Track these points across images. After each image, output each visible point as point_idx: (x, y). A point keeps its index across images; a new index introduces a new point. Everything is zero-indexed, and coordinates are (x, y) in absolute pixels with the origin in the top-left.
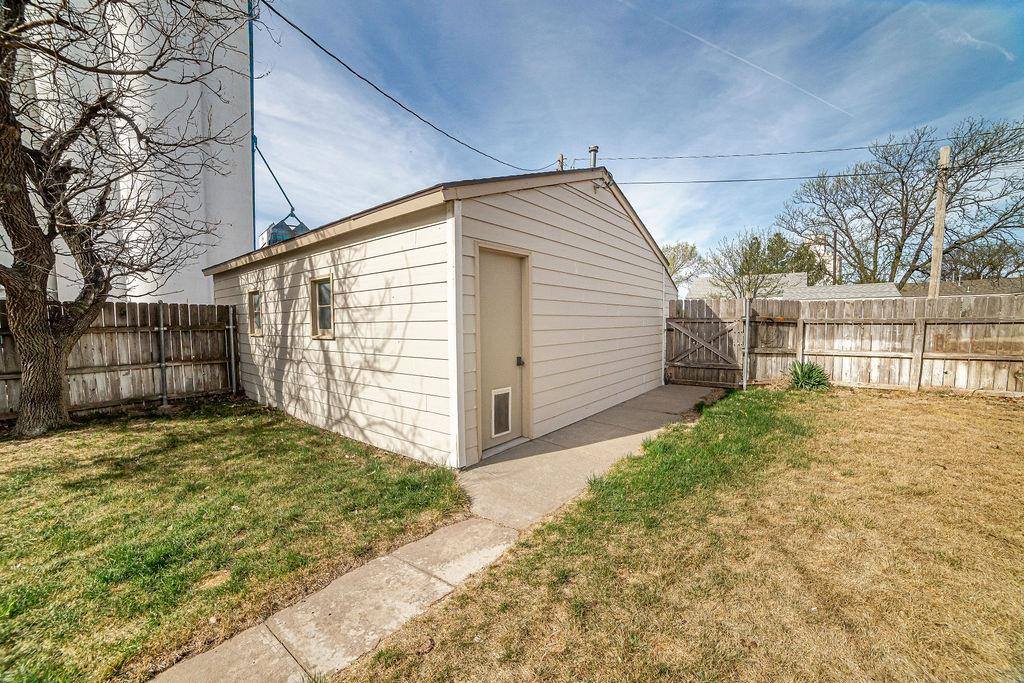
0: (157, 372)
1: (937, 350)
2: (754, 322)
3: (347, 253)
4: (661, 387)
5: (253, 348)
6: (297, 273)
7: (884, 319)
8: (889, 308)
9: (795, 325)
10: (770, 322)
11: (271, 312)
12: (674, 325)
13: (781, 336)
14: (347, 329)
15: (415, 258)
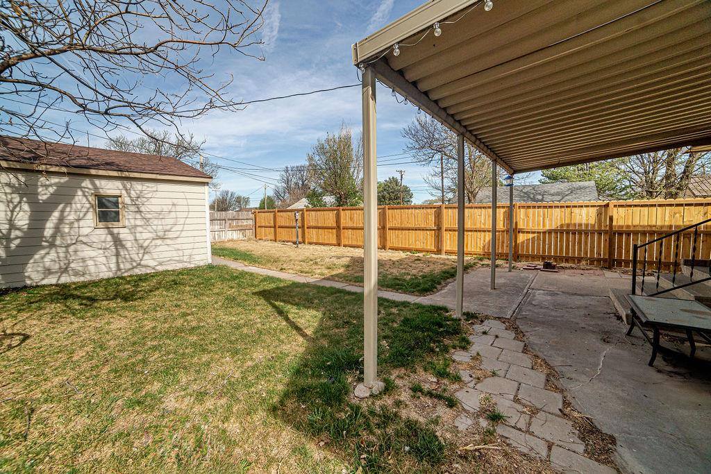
6: (68, 187)
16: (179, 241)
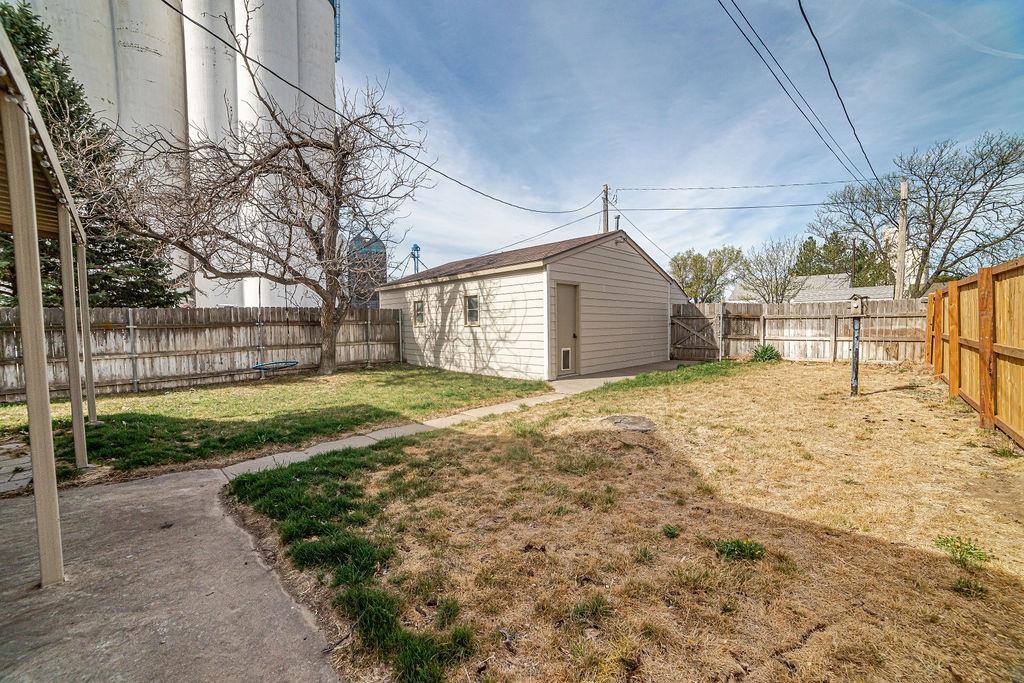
0: (366, 347)
1: (845, 335)
2: (727, 317)
3: (488, 284)
4: (667, 362)
5: (416, 335)
6: (454, 292)
7: (813, 315)
8: (816, 308)
9: (759, 319)
10: (739, 318)
11: (433, 314)
12: (676, 321)
13: (750, 328)
14: (489, 322)
15: (527, 288)
16: (518, 344)
